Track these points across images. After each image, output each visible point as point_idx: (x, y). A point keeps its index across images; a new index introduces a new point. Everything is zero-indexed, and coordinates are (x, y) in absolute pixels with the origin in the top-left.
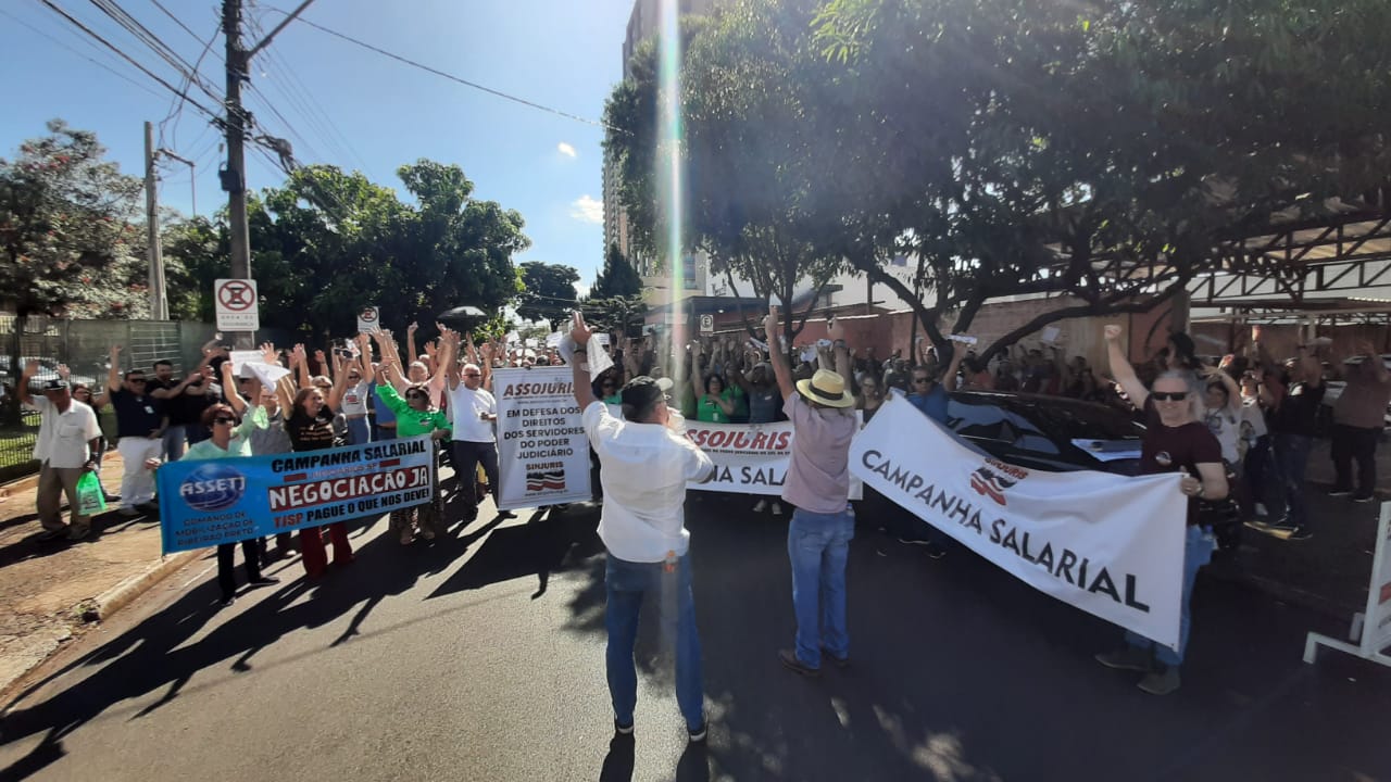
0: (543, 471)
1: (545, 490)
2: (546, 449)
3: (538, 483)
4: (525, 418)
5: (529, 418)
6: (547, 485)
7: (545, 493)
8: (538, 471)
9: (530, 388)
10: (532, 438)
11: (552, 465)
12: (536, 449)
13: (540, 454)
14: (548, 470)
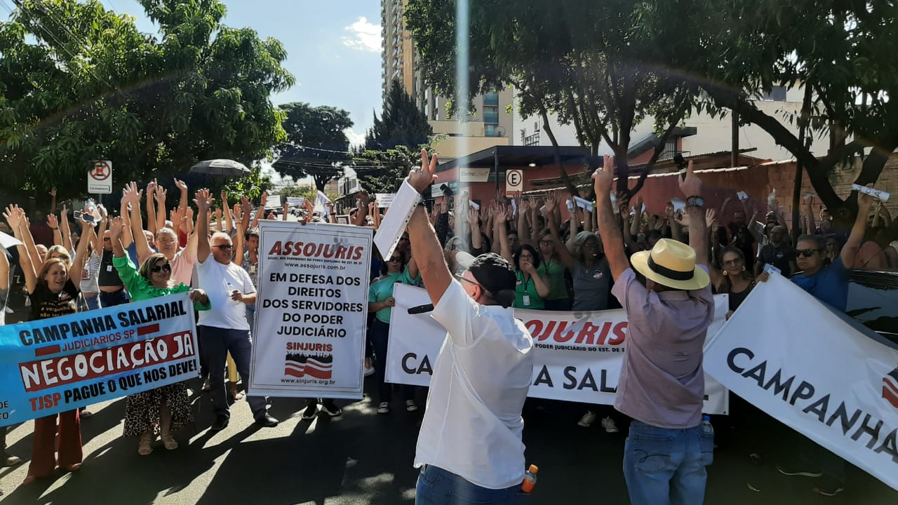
0: (307, 353)
1: (307, 377)
2: (314, 326)
3: (298, 366)
4: (293, 284)
5: (297, 285)
6: (309, 371)
7: (305, 382)
8: (300, 352)
9: (302, 248)
10: (298, 311)
11: (318, 346)
12: (301, 324)
13: (304, 331)
14: (313, 353)
